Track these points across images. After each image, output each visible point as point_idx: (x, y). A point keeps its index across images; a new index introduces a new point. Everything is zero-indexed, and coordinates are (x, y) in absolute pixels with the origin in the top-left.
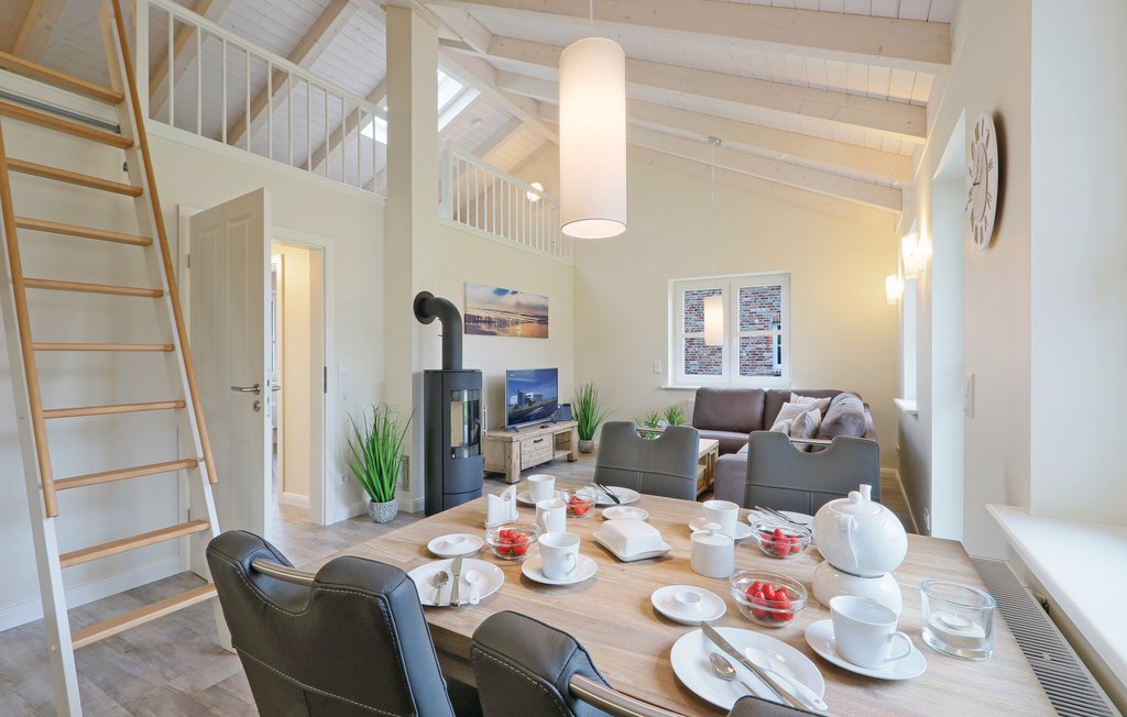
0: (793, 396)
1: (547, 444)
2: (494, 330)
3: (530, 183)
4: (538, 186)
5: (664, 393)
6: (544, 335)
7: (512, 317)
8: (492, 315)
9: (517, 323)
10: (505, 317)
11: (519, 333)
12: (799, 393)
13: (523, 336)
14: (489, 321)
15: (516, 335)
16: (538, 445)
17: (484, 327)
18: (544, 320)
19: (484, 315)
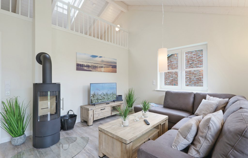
0: (208, 97)
1: (108, 110)
2: (90, 69)
3: (117, 25)
4: (119, 26)
5: (156, 92)
6: (115, 72)
7: (99, 65)
8: (90, 64)
9: (102, 67)
10: (97, 65)
11: (103, 71)
12: (211, 95)
13: (104, 72)
14: (88, 66)
15: (101, 72)
16: (102, 111)
17: (85, 68)
18: (115, 67)
19: (85, 64)
